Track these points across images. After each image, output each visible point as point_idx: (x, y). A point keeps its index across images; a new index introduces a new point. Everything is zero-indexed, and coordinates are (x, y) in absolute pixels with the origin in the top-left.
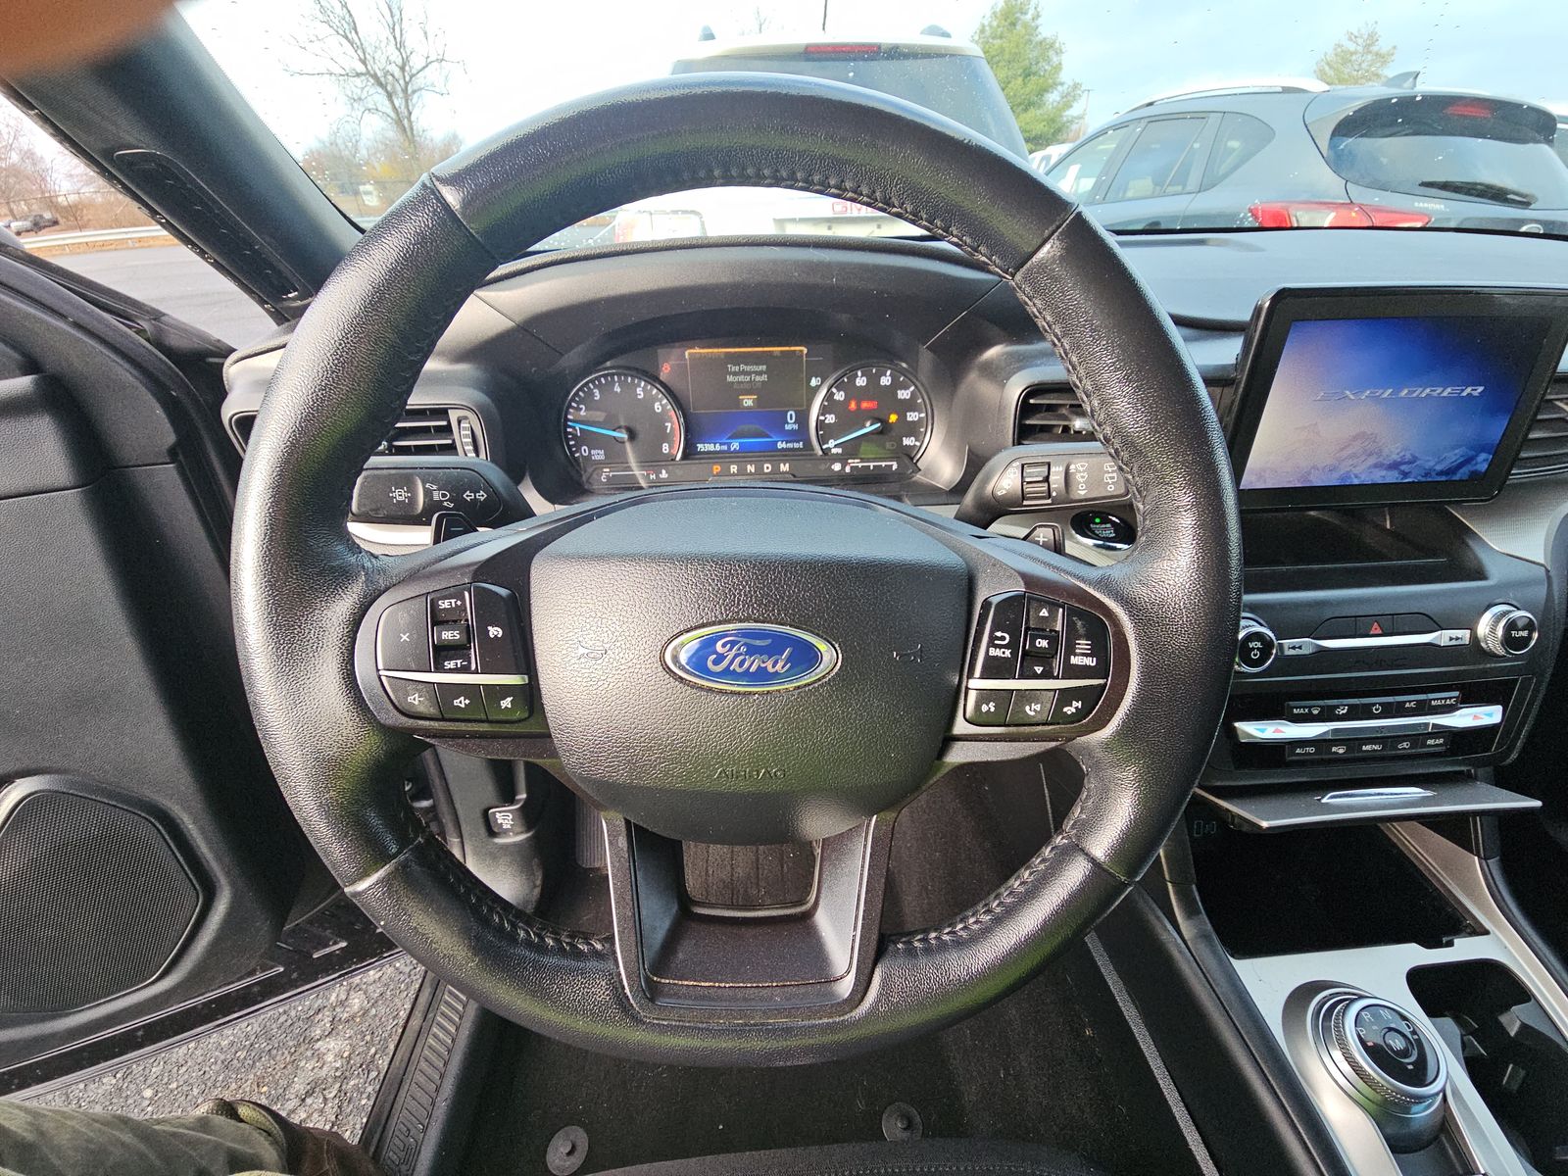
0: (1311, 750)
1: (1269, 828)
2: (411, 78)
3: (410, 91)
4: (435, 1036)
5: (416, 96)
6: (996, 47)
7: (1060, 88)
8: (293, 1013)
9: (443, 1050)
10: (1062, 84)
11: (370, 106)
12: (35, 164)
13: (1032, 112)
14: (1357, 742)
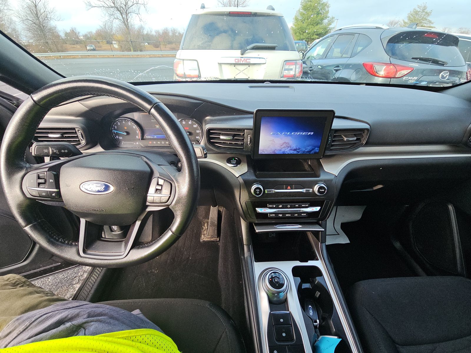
0: (274, 215)
1: (258, 232)
2: (128, 9)
3: (127, 13)
4: (92, 279)
5: (129, 14)
6: (309, 4)
7: (328, 18)
8: (69, 278)
9: (93, 282)
10: (329, 17)
11: (116, 17)
12: (16, 33)
13: (319, 26)
14: (285, 214)
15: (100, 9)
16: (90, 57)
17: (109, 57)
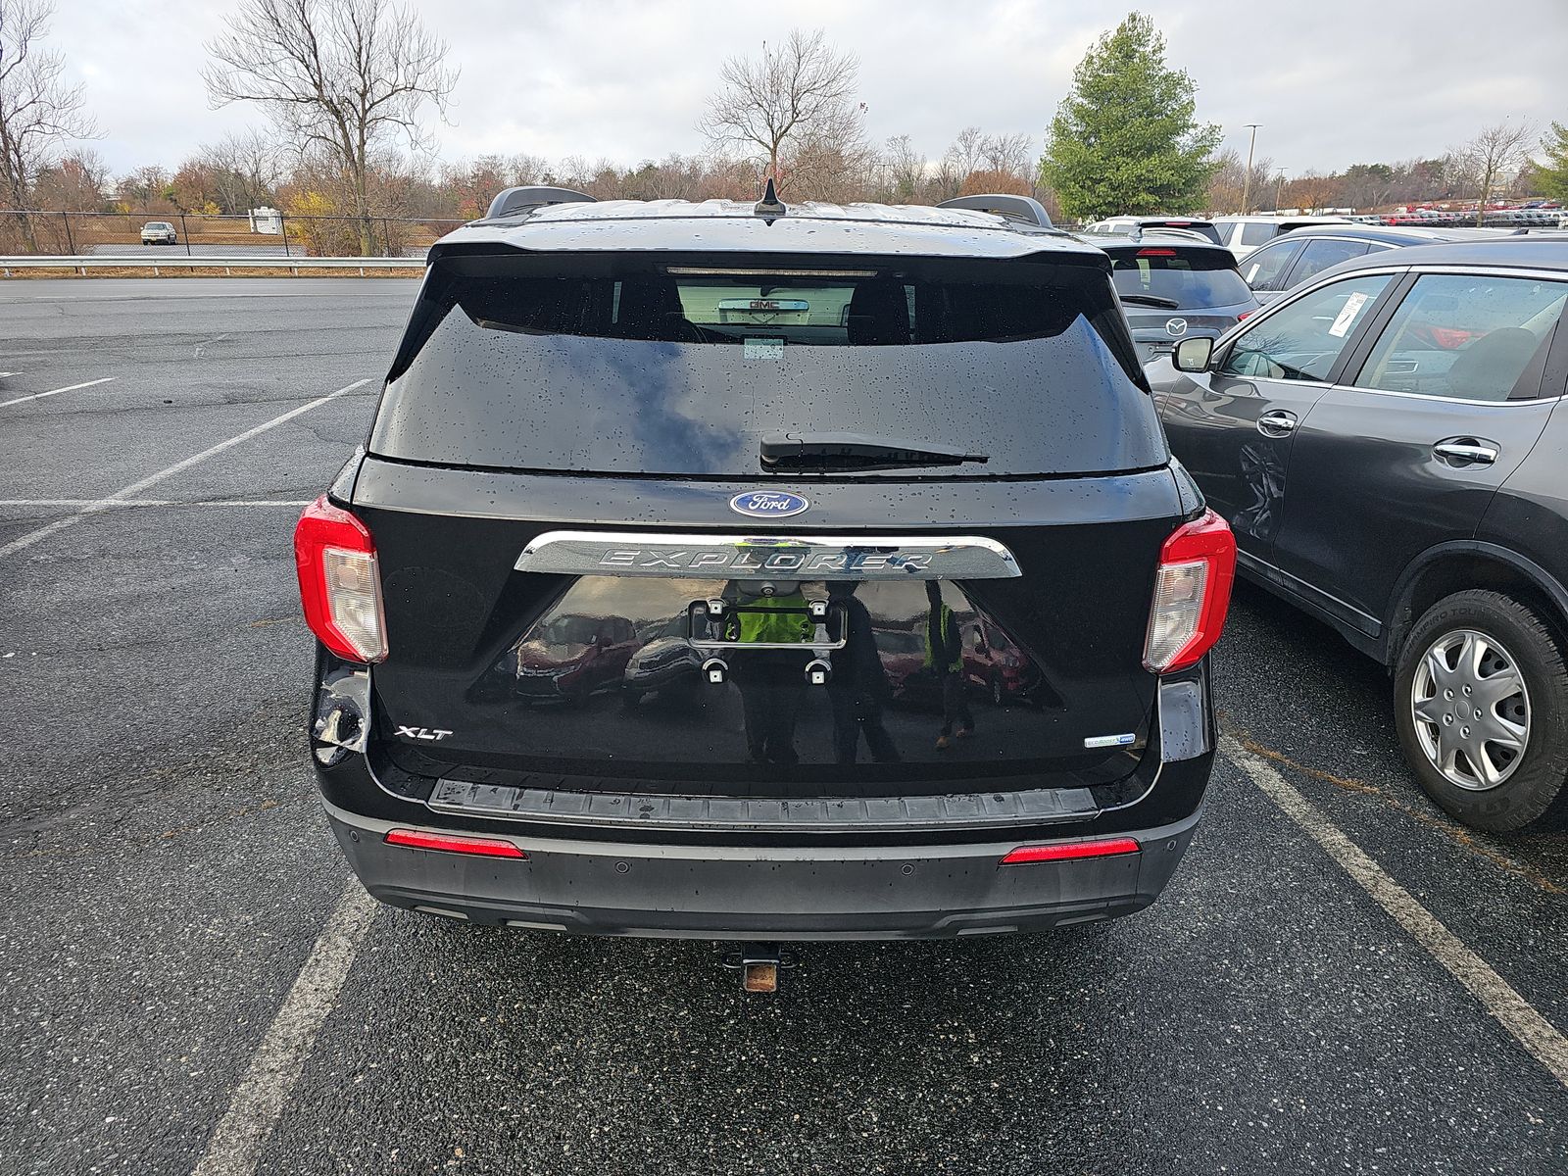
2: (371, 107)
3: (367, 120)
5: (374, 125)
6: (1109, 80)
7: (1192, 131)
15: (261, 105)
16: (194, 274)
17: (271, 276)
